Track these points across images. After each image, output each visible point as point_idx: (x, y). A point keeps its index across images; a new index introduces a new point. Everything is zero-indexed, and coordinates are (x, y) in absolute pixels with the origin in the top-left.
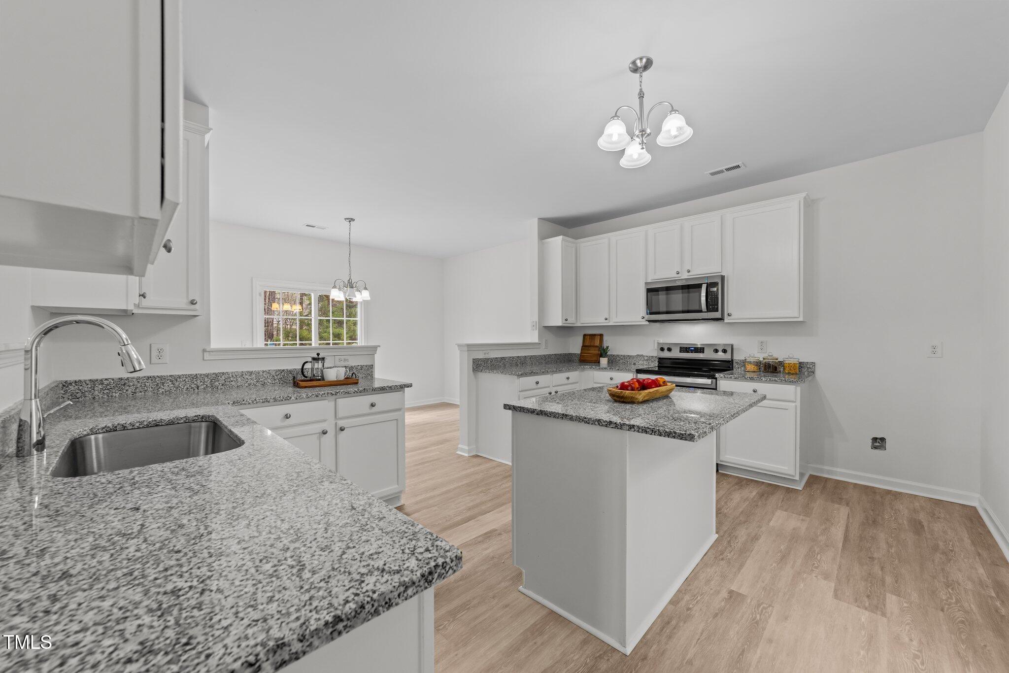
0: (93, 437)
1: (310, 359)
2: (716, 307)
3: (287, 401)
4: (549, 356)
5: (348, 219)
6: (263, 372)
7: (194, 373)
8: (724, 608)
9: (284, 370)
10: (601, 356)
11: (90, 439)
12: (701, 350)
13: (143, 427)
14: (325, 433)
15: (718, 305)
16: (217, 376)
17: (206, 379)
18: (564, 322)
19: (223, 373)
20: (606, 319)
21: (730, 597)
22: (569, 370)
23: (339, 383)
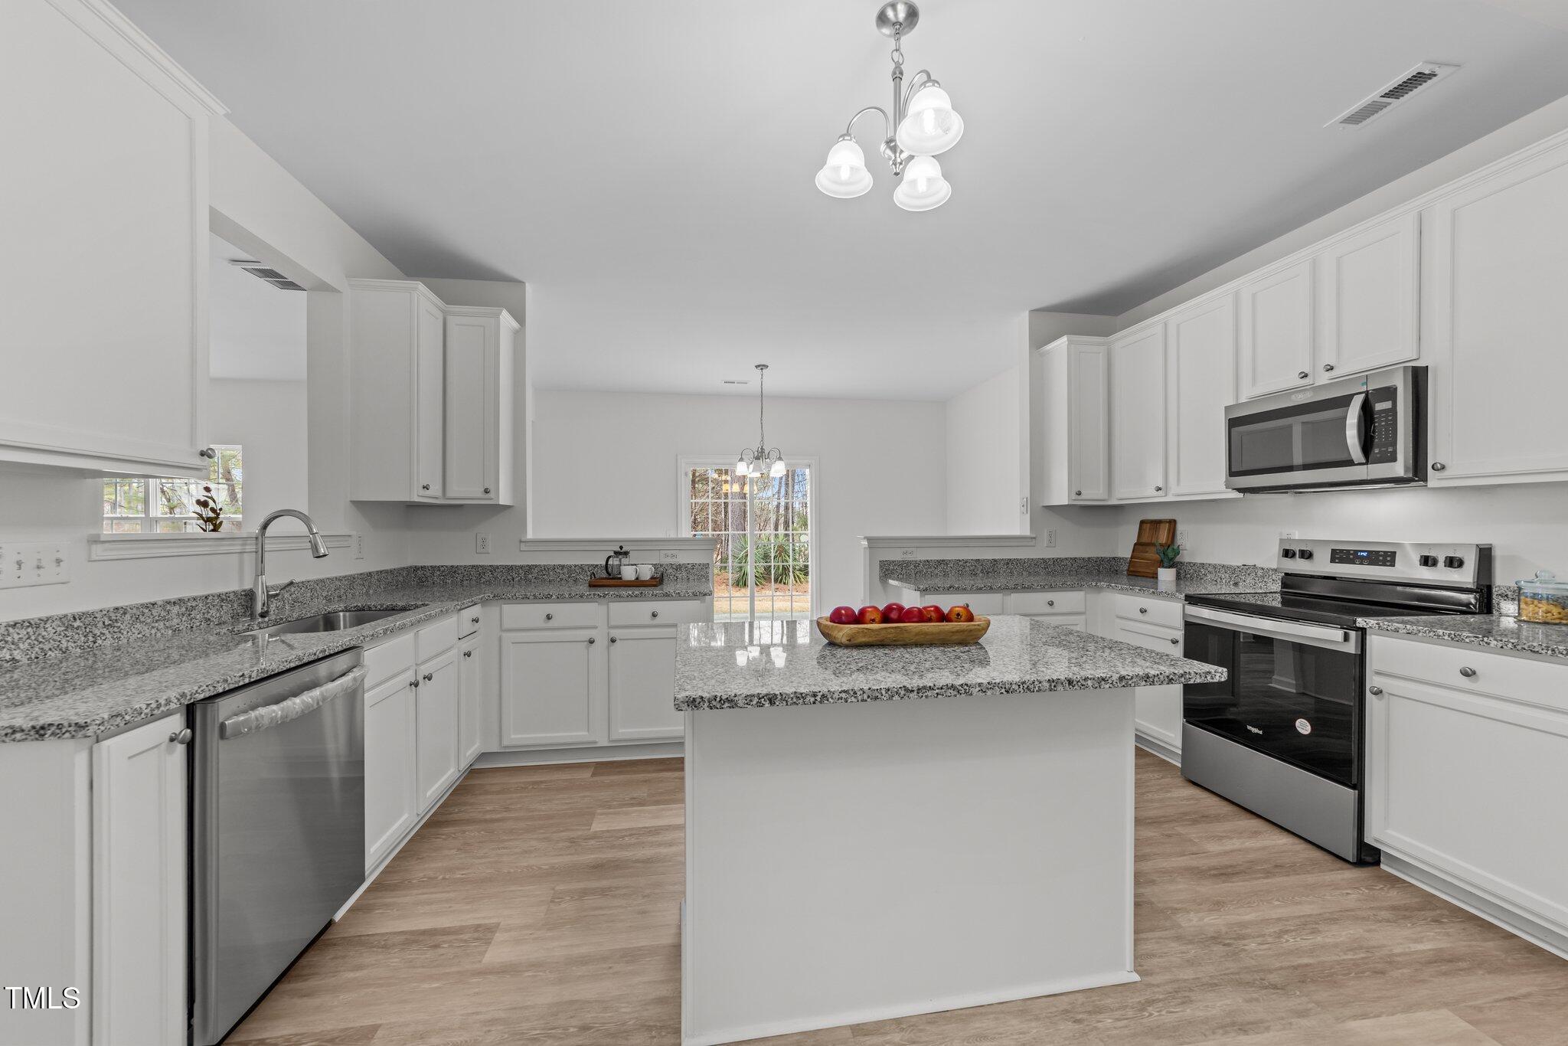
0: (341, 614)
1: (612, 554)
2: (1390, 449)
3: (547, 600)
4: (1056, 561)
5: (759, 366)
6: (575, 566)
7: (510, 564)
9: (597, 565)
10: (1161, 564)
11: (339, 616)
12: (1387, 558)
13: (383, 610)
14: (591, 642)
15: (1394, 444)
16: (530, 567)
17: (521, 571)
18: (1074, 496)
19: (536, 566)
20: (1159, 489)
22: (1052, 588)
23: (638, 583)
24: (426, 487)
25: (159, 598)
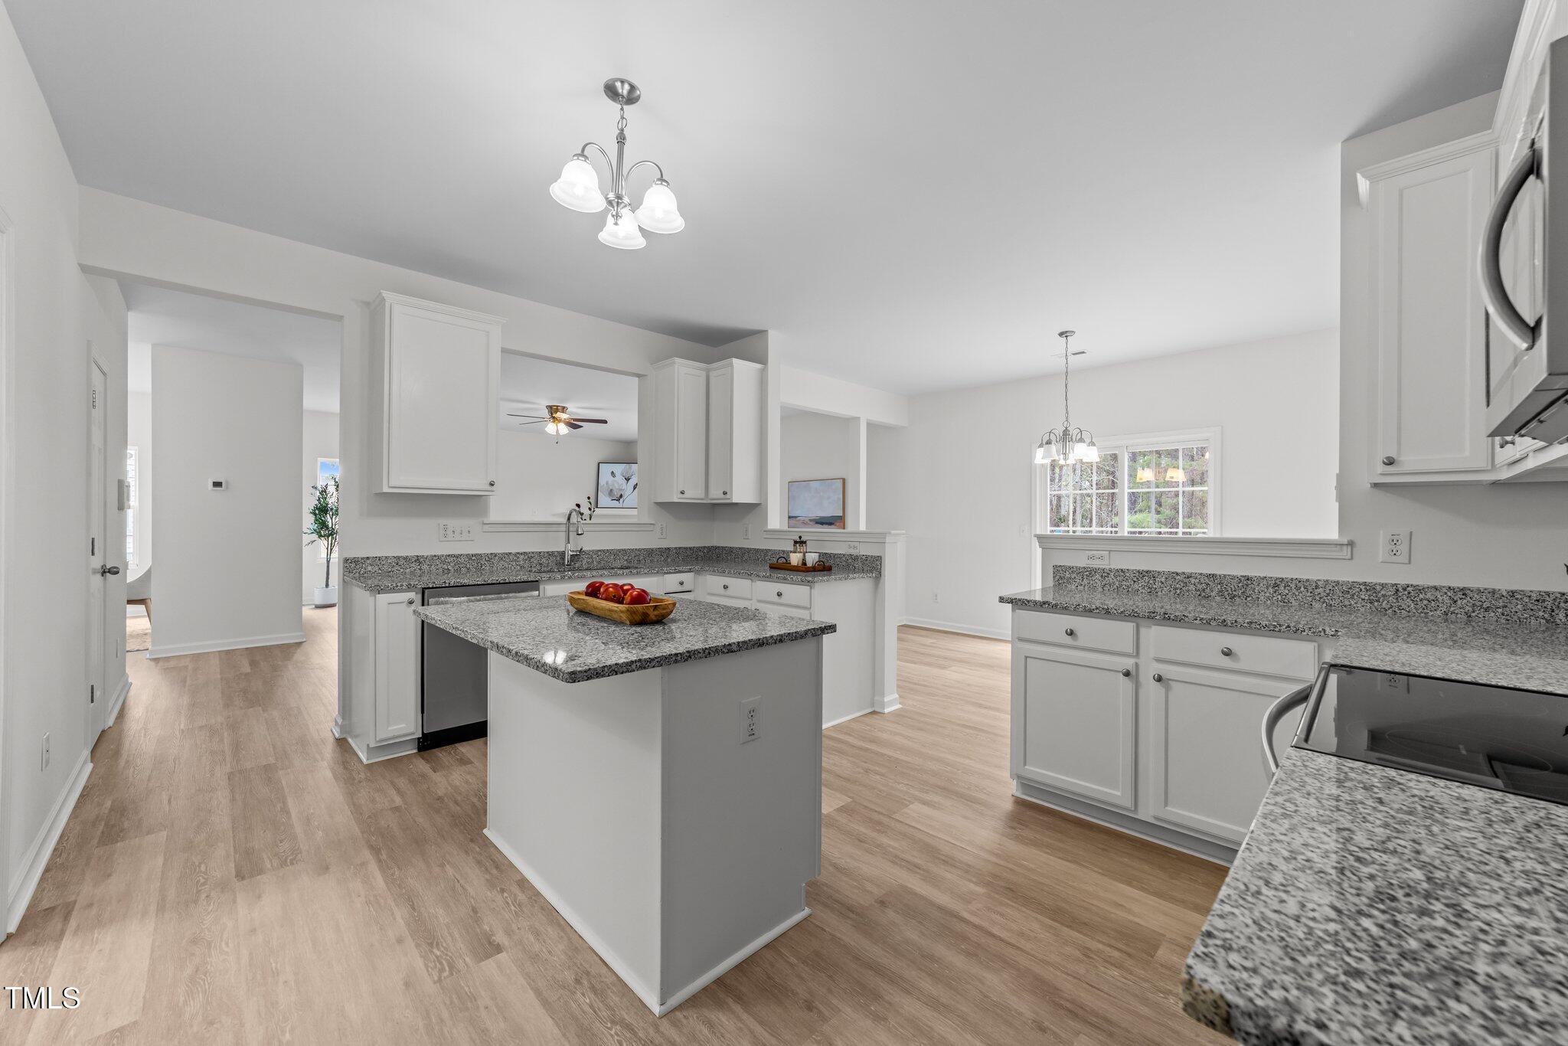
8: (478, 925)
16: (767, 551)
21: (490, 942)
23: (803, 568)
24: (682, 492)
25: (514, 551)
